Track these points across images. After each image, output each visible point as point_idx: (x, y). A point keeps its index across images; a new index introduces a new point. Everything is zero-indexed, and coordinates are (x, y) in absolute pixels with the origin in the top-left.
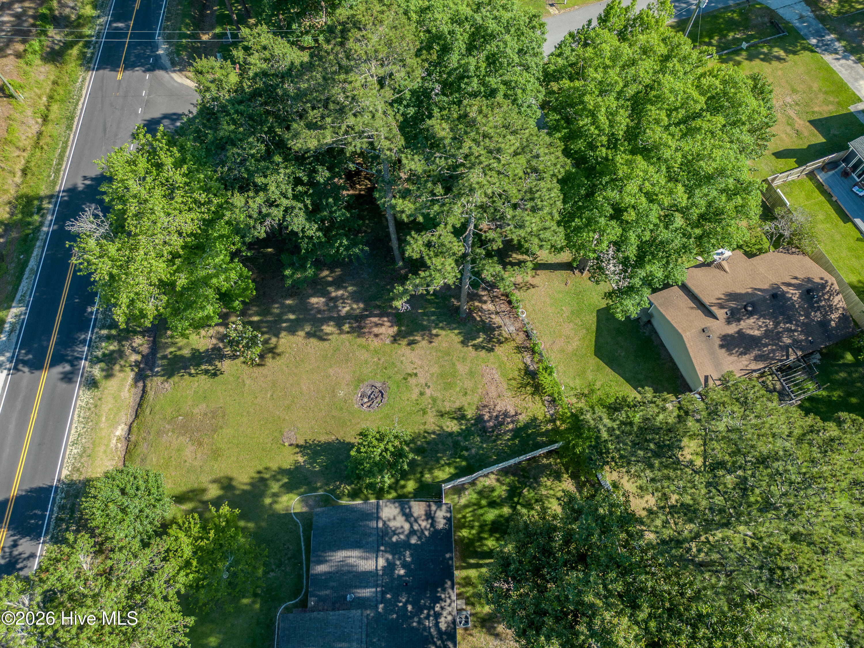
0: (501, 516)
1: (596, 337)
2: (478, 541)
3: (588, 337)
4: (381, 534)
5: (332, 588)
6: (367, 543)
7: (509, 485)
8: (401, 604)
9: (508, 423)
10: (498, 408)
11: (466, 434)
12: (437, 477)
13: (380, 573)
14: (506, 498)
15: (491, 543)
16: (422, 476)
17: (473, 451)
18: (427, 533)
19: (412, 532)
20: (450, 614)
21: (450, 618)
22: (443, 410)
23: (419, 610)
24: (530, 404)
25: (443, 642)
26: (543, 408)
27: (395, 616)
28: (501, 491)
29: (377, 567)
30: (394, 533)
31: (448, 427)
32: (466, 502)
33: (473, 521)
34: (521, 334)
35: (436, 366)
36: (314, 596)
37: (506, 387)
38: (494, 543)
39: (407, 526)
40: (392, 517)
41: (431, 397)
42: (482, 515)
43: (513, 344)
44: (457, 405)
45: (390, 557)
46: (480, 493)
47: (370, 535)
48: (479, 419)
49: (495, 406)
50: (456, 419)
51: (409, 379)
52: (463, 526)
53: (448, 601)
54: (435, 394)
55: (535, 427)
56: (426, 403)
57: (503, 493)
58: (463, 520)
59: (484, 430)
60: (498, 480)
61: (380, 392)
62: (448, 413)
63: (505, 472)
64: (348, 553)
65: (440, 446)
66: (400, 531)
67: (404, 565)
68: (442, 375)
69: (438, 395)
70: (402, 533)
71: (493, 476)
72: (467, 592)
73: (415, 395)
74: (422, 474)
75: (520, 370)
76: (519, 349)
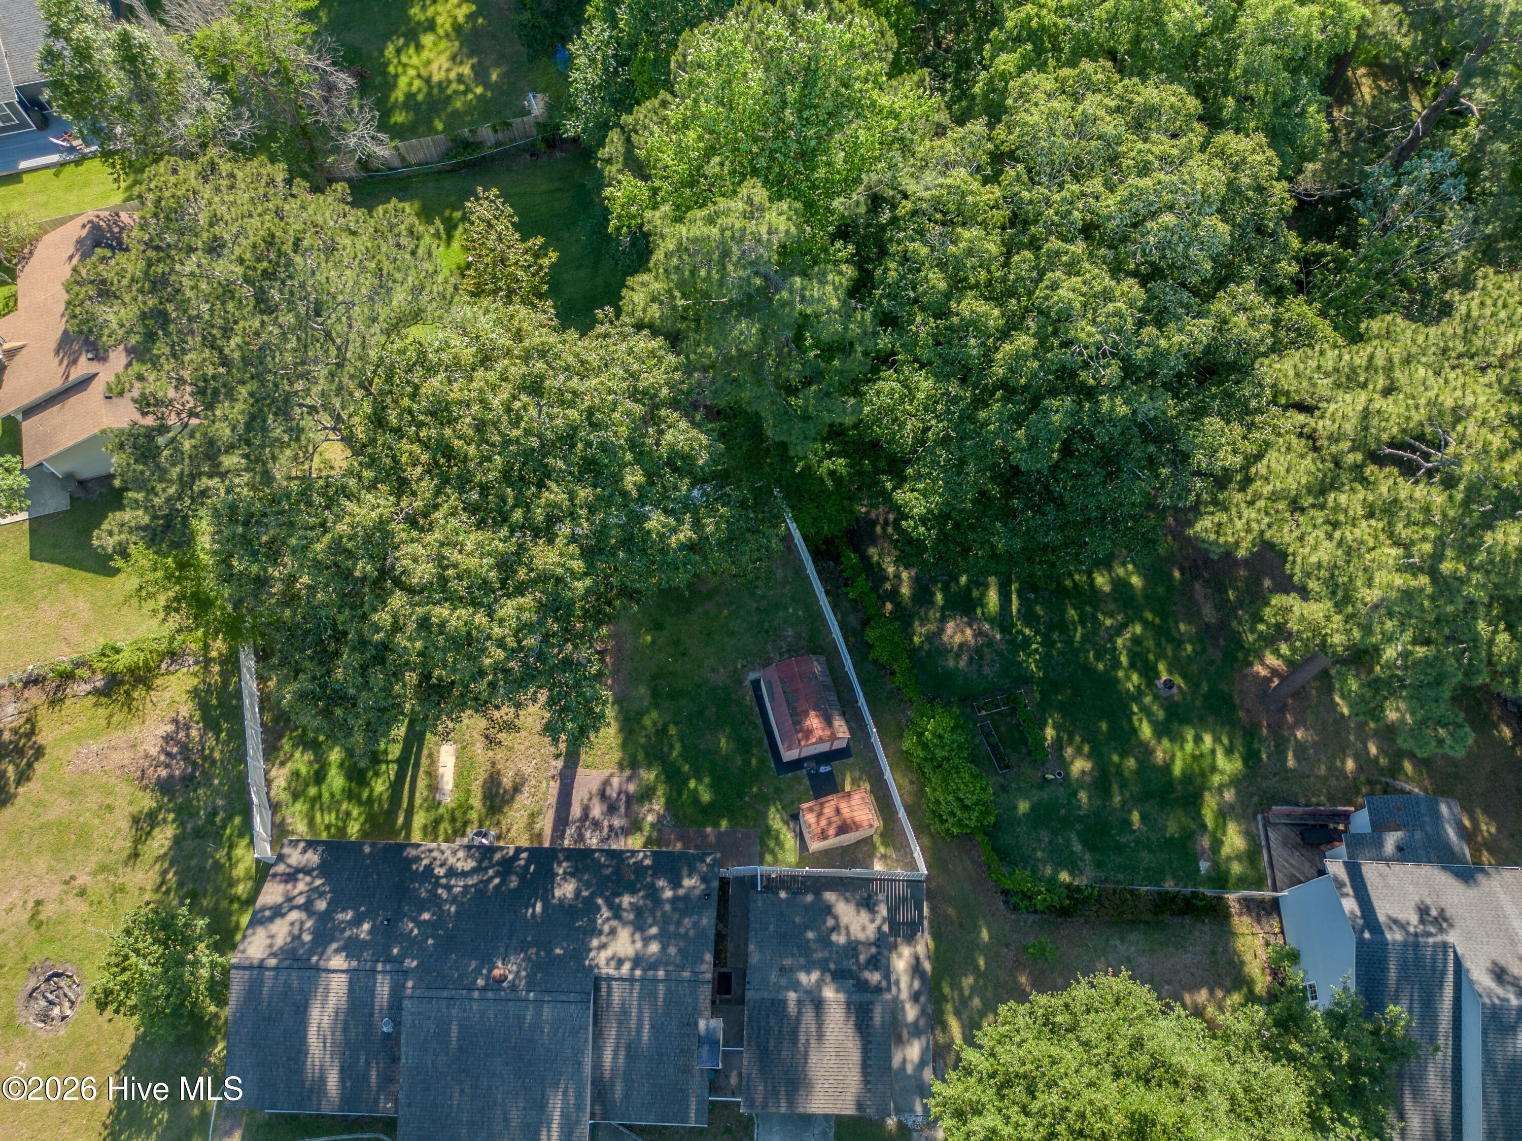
0: (341, 765)
1: (81, 569)
2: (372, 806)
3: (77, 581)
4: (287, 963)
5: (368, 1063)
6: (301, 990)
7: (295, 746)
8: (416, 932)
9: (187, 736)
10: (154, 751)
11: (184, 813)
12: (248, 870)
13: (354, 964)
14: (316, 754)
15: (380, 786)
16: (238, 899)
17: (220, 802)
18: (318, 882)
19: (307, 907)
20: (454, 853)
21: (461, 854)
22: (127, 852)
23: (434, 901)
24: (166, 695)
25: (492, 867)
26: (179, 674)
27: (430, 942)
28: (302, 761)
29: (343, 971)
30: (296, 938)
31: (162, 846)
32: (305, 821)
33: (338, 812)
34: (27, 694)
35: (34, 860)
36: (376, 1101)
37: (120, 733)
38: (380, 781)
39: (294, 915)
40: (268, 941)
41: (94, 874)
42: (332, 795)
43: (43, 711)
44: (125, 825)
45: (334, 946)
46: (295, 796)
47: (287, 985)
48: (165, 787)
49: (147, 756)
50: (152, 828)
51: (42, 917)
52: (342, 830)
53: (435, 854)
54: (92, 866)
55: (208, 691)
56: (104, 885)
57: (306, 758)
58: (333, 830)
59: (188, 781)
60: (283, 764)
61: (48, 980)
62: (137, 842)
63: (271, 751)
64: (313, 1030)
65: (193, 863)
66: (297, 926)
67: (357, 922)
68: (58, 851)
69: (94, 860)
70: (302, 923)
71: (273, 773)
72: (446, 830)
73: (81, 907)
74: (234, 899)
75: (96, 705)
76: (55, 701)
